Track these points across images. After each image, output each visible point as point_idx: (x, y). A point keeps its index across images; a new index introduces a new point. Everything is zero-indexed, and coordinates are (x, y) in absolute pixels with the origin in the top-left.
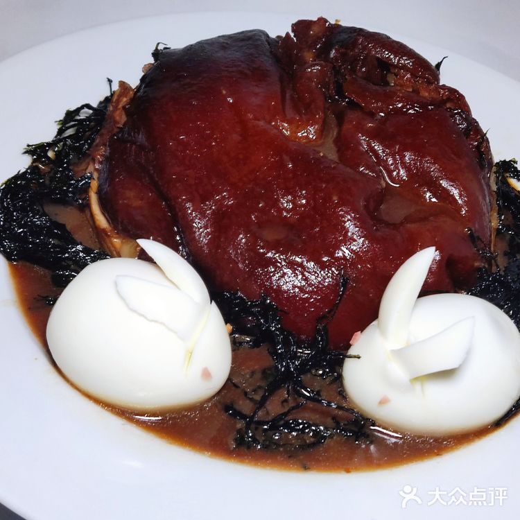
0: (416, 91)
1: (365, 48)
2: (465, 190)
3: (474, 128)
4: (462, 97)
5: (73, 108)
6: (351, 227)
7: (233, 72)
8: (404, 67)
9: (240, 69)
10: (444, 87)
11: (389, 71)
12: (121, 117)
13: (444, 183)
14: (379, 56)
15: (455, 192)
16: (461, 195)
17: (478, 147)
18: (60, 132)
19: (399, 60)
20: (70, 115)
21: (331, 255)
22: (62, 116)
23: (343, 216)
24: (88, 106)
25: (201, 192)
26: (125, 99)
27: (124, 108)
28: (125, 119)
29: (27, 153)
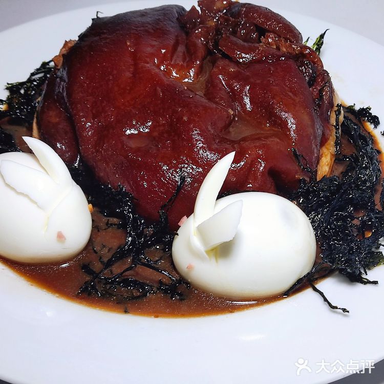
0: (278, 48)
1: (247, 16)
7: (141, 30)
9: (147, 28)
12: (59, 62)
18: (33, 74)
25: (94, 112)
26: (64, 49)
27: (63, 55)
28: (61, 62)
29: (7, 89)
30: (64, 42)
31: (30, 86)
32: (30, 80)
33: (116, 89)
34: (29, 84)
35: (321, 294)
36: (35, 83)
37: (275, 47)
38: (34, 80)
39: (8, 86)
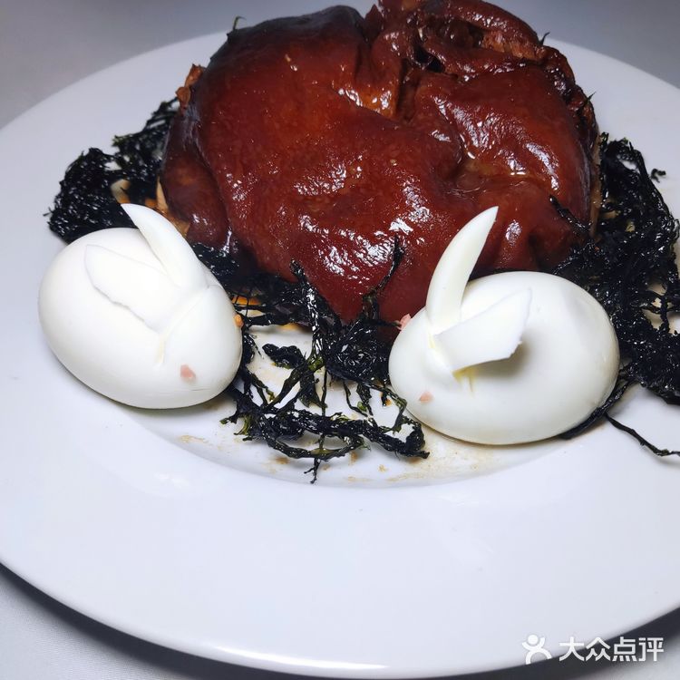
0: (509, 52)
1: (454, 12)
2: (557, 154)
3: (575, 94)
4: (563, 58)
5: (168, 100)
6: (409, 194)
8: (497, 29)
12: (185, 96)
13: (531, 148)
14: (468, 19)
15: (544, 157)
16: (551, 161)
17: (580, 113)
18: (149, 122)
19: (493, 23)
21: (385, 228)
23: (401, 181)
25: (245, 162)
26: (191, 77)
27: (191, 87)
28: (189, 97)
29: (115, 144)
30: (190, 67)
31: (148, 138)
32: (146, 131)
33: (277, 126)
34: (145, 136)
35: (632, 432)
36: (155, 133)
37: (502, 51)
38: (154, 129)
39: (117, 141)
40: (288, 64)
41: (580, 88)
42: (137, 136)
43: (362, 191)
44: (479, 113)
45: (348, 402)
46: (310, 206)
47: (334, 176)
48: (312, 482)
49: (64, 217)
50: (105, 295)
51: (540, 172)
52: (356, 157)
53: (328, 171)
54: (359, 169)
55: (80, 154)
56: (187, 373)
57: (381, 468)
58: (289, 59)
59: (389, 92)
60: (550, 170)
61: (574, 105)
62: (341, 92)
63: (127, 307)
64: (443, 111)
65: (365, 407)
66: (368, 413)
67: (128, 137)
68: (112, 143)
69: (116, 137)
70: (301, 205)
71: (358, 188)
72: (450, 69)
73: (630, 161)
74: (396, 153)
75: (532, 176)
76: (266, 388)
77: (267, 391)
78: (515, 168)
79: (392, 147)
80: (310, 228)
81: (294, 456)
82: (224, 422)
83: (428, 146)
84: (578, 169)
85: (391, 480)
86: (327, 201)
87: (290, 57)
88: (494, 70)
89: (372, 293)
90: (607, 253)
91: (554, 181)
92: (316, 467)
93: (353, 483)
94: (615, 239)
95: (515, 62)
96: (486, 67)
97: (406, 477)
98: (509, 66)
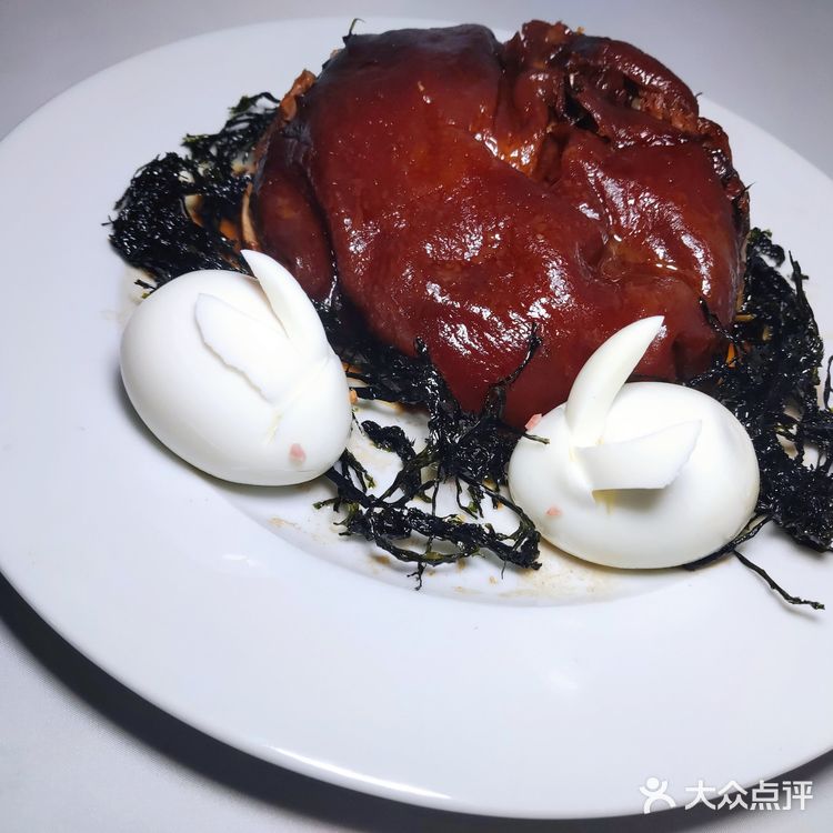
0: (668, 121)
1: (610, 59)
2: (713, 253)
3: (732, 179)
4: (724, 137)
5: (250, 95)
6: (556, 278)
8: (657, 90)
10: (703, 120)
11: (636, 95)
12: (290, 108)
13: (687, 240)
14: (626, 72)
15: (699, 255)
16: (706, 259)
17: (735, 203)
18: (230, 123)
19: (651, 81)
20: (246, 103)
21: (523, 312)
22: (235, 103)
23: (547, 262)
24: (268, 96)
25: (366, 207)
26: (299, 86)
27: (297, 98)
28: (294, 108)
29: (186, 144)
31: (228, 144)
32: (224, 134)
34: (225, 140)
35: (762, 573)
36: (235, 139)
37: (660, 118)
38: (234, 133)
39: (189, 140)
40: (422, 94)
41: (736, 173)
42: (213, 138)
43: (498, 262)
44: (632, 191)
45: (458, 501)
46: (440, 273)
47: (467, 240)
48: (417, 589)
49: (129, 231)
50: (217, 356)
51: (692, 269)
52: (497, 223)
53: (462, 233)
54: (497, 236)
55: (154, 158)
56: (297, 454)
57: (492, 580)
58: (422, 88)
59: (532, 147)
60: (704, 270)
61: (730, 193)
62: (478, 137)
63: (242, 374)
64: (592, 181)
65: (476, 508)
66: (478, 515)
67: (201, 138)
68: (183, 141)
69: (188, 136)
70: (430, 269)
71: (494, 259)
72: (604, 130)
73: (771, 257)
74: (542, 227)
75: (681, 271)
76: (365, 471)
77: (366, 475)
78: (664, 258)
79: (538, 218)
80: (440, 299)
81: (405, 560)
82: (318, 506)
83: (578, 224)
84: (731, 269)
85: (503, 595)
86: (458, 269)
87: (422, 84)
88: (652, 141)
89: (501, 384)
90: (754, 371)
91: (705, 282)
92: (421, 570)
93: (461, 594)
94: (762, 356)
95: (675, 135)
96: (643, 135)
97: (519, 593)
98: (669, 140)
